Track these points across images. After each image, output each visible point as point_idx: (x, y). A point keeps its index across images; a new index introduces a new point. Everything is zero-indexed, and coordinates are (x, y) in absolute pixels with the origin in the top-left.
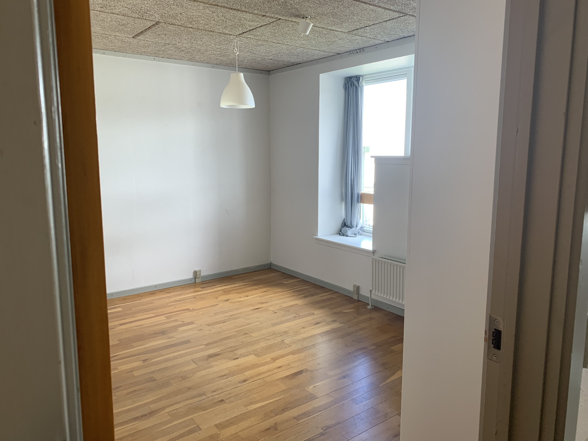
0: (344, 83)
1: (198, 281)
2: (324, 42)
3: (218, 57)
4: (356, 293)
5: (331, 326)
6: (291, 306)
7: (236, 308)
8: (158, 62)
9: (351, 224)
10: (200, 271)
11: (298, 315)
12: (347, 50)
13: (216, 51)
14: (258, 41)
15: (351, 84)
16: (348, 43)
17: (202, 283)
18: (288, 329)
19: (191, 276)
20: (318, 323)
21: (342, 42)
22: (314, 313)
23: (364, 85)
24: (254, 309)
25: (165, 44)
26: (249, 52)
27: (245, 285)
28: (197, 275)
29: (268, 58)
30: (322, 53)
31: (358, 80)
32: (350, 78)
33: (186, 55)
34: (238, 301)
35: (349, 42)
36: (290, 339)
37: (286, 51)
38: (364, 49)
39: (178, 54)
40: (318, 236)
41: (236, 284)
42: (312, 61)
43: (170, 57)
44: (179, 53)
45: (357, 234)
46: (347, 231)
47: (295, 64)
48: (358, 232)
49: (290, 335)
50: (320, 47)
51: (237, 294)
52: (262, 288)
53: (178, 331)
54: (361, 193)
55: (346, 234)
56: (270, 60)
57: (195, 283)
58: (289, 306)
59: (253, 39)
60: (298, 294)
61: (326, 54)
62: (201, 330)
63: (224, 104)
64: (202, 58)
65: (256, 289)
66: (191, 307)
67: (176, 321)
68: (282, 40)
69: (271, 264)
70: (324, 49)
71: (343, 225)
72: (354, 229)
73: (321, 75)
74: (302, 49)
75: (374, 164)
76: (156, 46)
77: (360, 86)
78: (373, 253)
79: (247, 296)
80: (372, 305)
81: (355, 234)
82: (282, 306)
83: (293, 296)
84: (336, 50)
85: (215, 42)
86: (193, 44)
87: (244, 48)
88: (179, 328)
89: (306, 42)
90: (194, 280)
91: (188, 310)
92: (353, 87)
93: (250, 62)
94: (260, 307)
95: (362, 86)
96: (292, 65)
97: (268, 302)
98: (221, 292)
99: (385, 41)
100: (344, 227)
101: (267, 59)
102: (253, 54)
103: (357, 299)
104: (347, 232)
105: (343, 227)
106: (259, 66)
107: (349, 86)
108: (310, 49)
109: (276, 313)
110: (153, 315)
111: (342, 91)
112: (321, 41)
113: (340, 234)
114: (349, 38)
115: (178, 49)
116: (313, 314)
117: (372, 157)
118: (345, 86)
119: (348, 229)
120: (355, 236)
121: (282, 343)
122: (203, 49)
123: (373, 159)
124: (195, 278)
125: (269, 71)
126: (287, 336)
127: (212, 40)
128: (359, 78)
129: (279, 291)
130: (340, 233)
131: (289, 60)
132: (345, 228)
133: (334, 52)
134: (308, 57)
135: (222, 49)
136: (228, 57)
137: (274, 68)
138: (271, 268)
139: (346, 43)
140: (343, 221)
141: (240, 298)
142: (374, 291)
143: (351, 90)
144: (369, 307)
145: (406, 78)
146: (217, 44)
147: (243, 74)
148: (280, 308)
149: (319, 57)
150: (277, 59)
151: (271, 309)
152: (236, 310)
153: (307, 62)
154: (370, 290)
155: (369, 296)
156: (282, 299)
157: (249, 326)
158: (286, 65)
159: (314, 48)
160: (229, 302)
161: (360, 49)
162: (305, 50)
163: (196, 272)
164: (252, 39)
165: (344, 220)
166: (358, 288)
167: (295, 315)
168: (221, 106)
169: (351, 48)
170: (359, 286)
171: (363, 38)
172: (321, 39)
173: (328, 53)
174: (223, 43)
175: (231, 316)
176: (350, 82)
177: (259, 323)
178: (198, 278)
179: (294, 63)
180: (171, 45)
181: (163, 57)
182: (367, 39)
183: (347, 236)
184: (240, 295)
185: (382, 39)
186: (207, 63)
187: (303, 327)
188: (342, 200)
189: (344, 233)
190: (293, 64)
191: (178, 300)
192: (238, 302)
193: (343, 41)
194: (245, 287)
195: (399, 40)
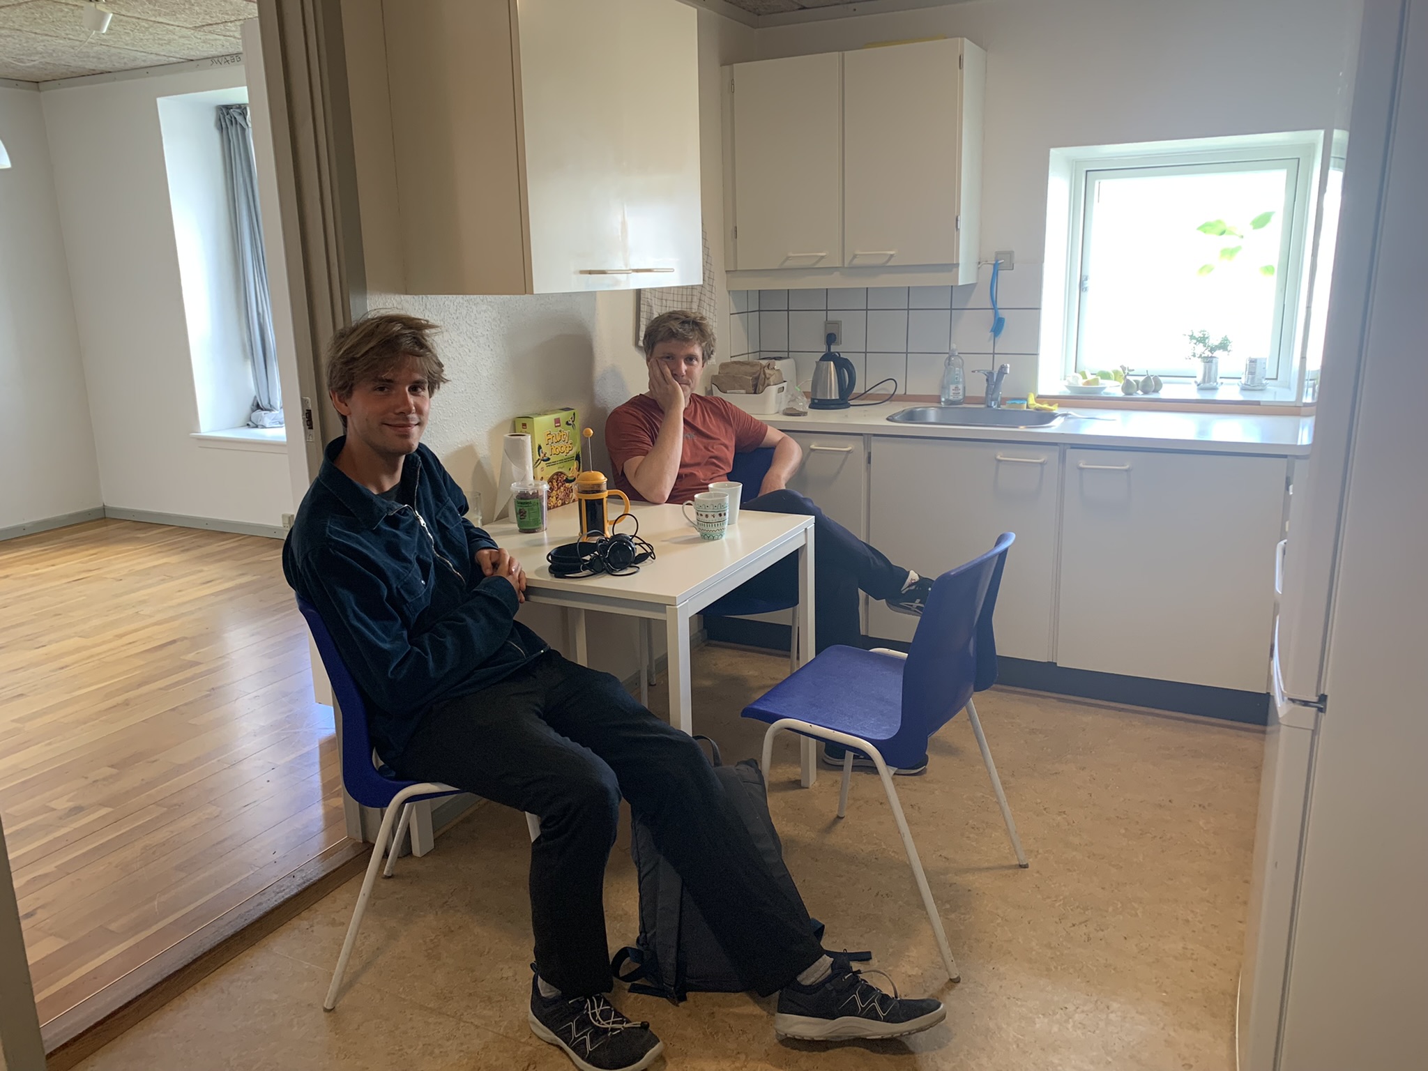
0: (217, 117)
2: (150, 39)
6: (156, 566)
7: (28, 585)
9: (269, 403)
11: (169, 576)
12: (206, 54)
15: (232, 121)
16: (202, 44)
18: (148, 597)
21: (188, 43)
24: (69, 581)
30: (153, 56)
31: (244, 114)
32: (228, 108)
36: (151, 608)
38: (240, 56)
40: (202, 431)
42: (135, 68)
46: (262, 417)
47: (98, 72)
49: (154, 603)
50: (144, 47)
55: (261, 423)
58: (150, 567)
60: (170, 549)
61: (163, 60)
65: (74, 553)
70: (153, 50)
71: (255, 408)
72: (277, 412)
73: (159, 100)
74: (104, 47)
82: (135, 569)
84: (181, 54)
89: (110, 38)
92: (236, 127)
94: (83, 577)
96: (90, 73)
97: (101, 568)
100: (256, 411)
104: (264, 419)
105: (253, 411)
107: (227, 125)
108: (124, 49)
109: (120, 580)
111: (215, 135)
112: (143, 38)
113: (248, 425)
114: (199, 37)
116: (201, 571)
118: (219, 123)
119: (265, 414)
120: (279, 425)
121: (137, 615)
125: (38, 82)
126: (146, 605)
128: (245, 108)
130: (250, 423)
131: (80, 64)
132: (259, 412)
133: (178, 56)
134: (123, 62)
137: (49, 78)
138: (105, 516)
139: (197, 44)
140: (254, 401)
143: (232, 131)
148: (131, 572)
149: (148, 64)
151: (111, 576)
152: (30, 587)
153: (124, 69)
157: (64, 604)
158: (75, 74)
159: (132, 49)
161: (231, 55)
162: (113, 51)
165: (255, 397)
167: (162, 577)
169: (212, 53)
171: (229, 39)
172: (141, 35)
173: (165, 58)
176: (228, 116)
177: (85, 597)
179: (94, 70)
183: (264, 427)
187: (179, 590)
188: (245, 357)
189: (257, 422)
190: (94, 72)
193: (189, 41)
194: (47, 553)
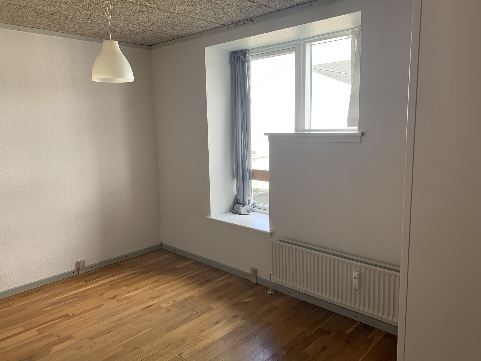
0: (230, 57)
1: (81, 272)
2: (210, 8)
3: (91, 27)
4: (254, 276)
5: (232, 324)
6: (187, 299)
7: (124, 308)
8: (19, 31)
9: (243, 201)
10: (83, 261)
11: (195, 312)
12: (234, 20)
13: (86, 18)
14: (134, 6)
15: (237, 59)
16: (237, 11)
17: (86, 274)
18: (185, 335)
19: (73, 268)
20: (218, 322)
21: (230, 10)
22: (212, 307)
23: (250, 59)
24: (144, 307)
25: (21, 7)
26: (126, 21)
27: (134, 274)
28: (80, 267)
29: (149, 29)
30: (207, 24)
31: (244, 55)
32: (236, 53)
33: (53, 24)
34: (127, 297)
35: (237, 9)
36: (188, 351)
37: (168, 21)
38: (252, 19)
39: (42, 22)
40: (211, 216)
41: (124, 273)
42: (196, 34)
43: (34, 27)
44: (42, 20)
45: (250, 211)
46: (240, 208)
47: (178, 37)
48: (250, 209)
49: (188, 345)
50: (205, 16)
51: (125, 287)
52: (153, 276)
53: (50, 353)
54: (252, 170)
55: (239, 212)
56: (150, 32)
57: (79, 275)
58: (184, 299)
59: (129, 3)
60: (193, 282)
62: (80, 347)
63: (96, 78)
64: (72, 28)
65: (147, 278)
66: (70, 311)
67: (51, 335)
68: (162, 5)
69: (161, 244)
70: (209, 18)
71: (235, 203)
72: (247, 206)
73: (206, 49)
74: (185, 17)
75: (268, 142)
76: (9, 9)
77: (247, 60)
78: (270, 235)
79: (137, 290)
80: (272, 290)
81: (248, 212)
82: (176, 301)
83: (188, 284)
84: (222, 21)
85: (83, 5)
86: (56, 8)
87: (119, 15)
88: (53, 348)
89: (190, 9)
90: (77, 272)
91: (67, 316)
92: (239, 62)
93: (128, 34)
94: (151, 304)
95: (249, 60)
96: (174, 38)
97: (160, 296)
98: (108, 286)
99: (275, 9)
100: (236, 204)
101: (147, 31)
102: (131, 24)
103: (256, 283)
104: (240, 210)
106: (139, 39)
107: (235, 61)
108: (195, 18)
109: (170, 311)
110: (22, 329)
112: (208, 8)
113: (232, 212)
114: (238, 4)
115: (39, 15)
116: (212, 309)
117: (266, 134)
118: (231, 61)
119: (241, 207)
120: (248, 213)
121: (180, 358)
122: (70, 16)
123: (267, 137)
124: (78, 270)
125: (151, 46)
126: (185, 346)
127: (79, 2)
128: (246, 52)
129: (172, 279)
131: (171, 32)
132: (237, 206)
133: (220, 22)
134: (191, 29)
135: (93, 15)
136: (102, 27)
137: (156, 42)
138: (162, 248)
139: (234, 11)
140: (235, 198)
141: (129, 292)
142: (275, 276)
143: (237, 64)
144: (270, 292)
145: (294, 51)
146: (85, 8)
147: (117, 42)
148: (174, 303)
150: (158, 31)
151: (165, 305)
152: (124, 310)
153: (191, 35)
154: (269, 274)
155: (269, 280)
156: (175, 290)
157: (139, 334)
158: (168, 38)
159: (199, 18)
160: (116, 300)
161: (248, 19)
162: (189, 20)
163: (79, 263)
164: (127, 2)
166: (256, 271)
167: (191, 312)
168: (93, 80)
169: (239, 18)
170: (257, 269)
171: (254, 4)
172: (207, 4)
173: (213, 24)
174: (93, 7)
175: (118, 321)
176: (236, 57)
177: (150, 329)
178: (81, 269)
179: (176, 36)
180: (28, 8)
181: (25, 26)
182: (258, 6)
183: (240, 214)
184: (129, 288)
185: (273, 7)
186: (80, 35)
187: (202, 329)
188: (233, 177)
189: (237, 211)
191: (56, 302)
192: (126, 299)
193: (231, 8)
194: (135, 277)
195: (292, 8)
